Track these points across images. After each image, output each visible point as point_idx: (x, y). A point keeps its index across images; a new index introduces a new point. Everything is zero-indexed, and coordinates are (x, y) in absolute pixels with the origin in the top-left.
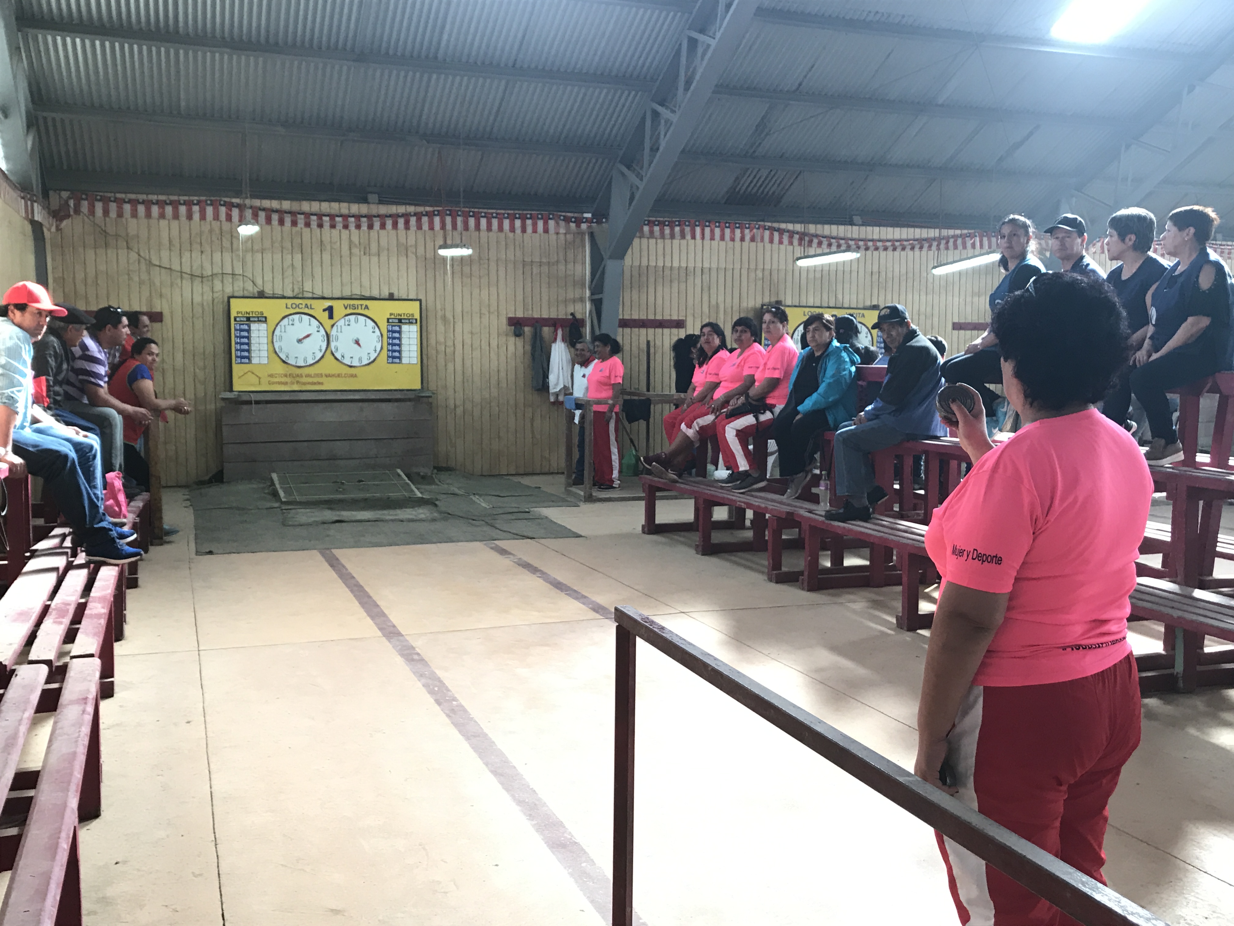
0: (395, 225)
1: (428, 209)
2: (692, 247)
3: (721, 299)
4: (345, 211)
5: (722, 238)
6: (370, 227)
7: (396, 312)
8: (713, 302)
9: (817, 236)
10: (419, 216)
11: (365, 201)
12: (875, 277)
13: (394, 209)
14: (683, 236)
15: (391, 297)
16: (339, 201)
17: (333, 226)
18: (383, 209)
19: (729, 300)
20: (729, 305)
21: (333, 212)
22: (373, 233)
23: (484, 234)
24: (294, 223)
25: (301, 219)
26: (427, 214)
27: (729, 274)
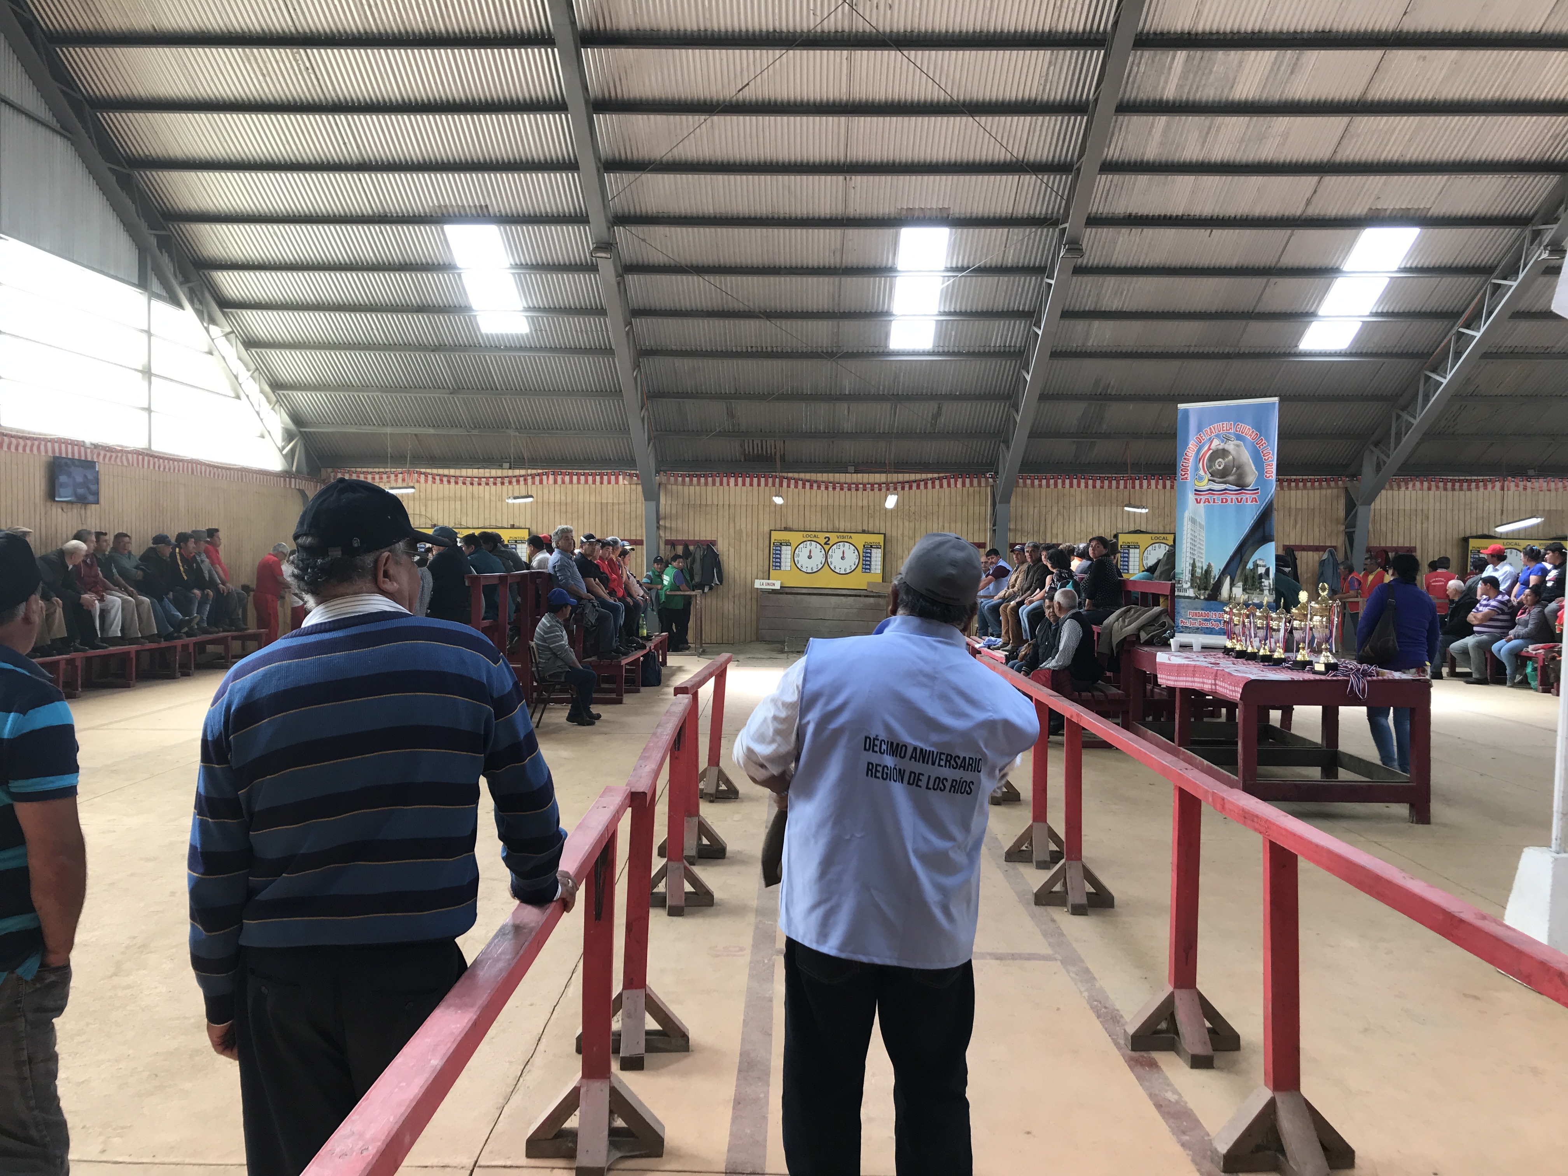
0: (518, 482)
1: (539, 471)
2: (721, 492)
3: (743, 526)
4: (487, 475)
5: (744, 484)
6: (503, 483)
7: (513, 536)
8: (738, 528)
9: (816, 482)
10: (533, 476)
11: (501, 467)
12: (865, 510)
13: (517, 472)
14: (714, 484)
15: (513, 527)
16: (484, 468)
17: (479, 484)
18: (510, 473)
19: (749, 526)
20: (749, 530)
21: (480, 475)
22: (505, 487)
23: (575, 486)
24: (456, 483)
25: (460, 480)
26: (539, 475)
27: (749, 509)
